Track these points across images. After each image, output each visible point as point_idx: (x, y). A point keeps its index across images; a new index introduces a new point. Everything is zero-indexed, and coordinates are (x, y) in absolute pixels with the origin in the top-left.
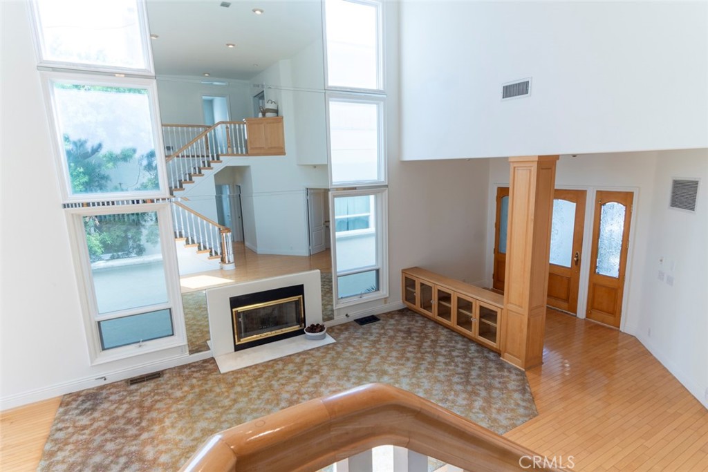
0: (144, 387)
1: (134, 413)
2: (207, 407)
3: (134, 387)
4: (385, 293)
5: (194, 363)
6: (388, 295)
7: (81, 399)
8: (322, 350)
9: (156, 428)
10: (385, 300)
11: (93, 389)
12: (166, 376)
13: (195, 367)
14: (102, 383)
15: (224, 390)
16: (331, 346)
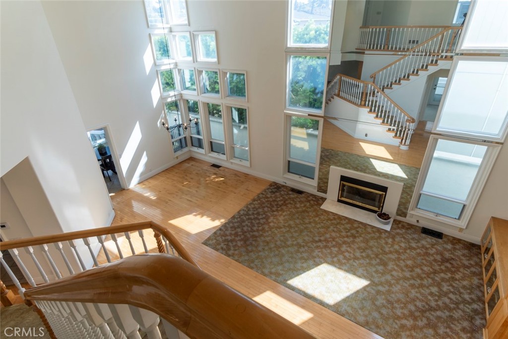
0: (293, 195)
1: (280, 203)
2: (300, 217)
3: (290, 192)
4: (463, 224)
5: (318, 196)
6: (465, 228)
7: (275, 186)
8: (374, 230)
9: (280, 213)
10: (461, 230)
11: (280, 184)
12: (303, 195)
13: (316, 198)
14: (284, 184)
15: (312, 215)
16: (382, 231)
